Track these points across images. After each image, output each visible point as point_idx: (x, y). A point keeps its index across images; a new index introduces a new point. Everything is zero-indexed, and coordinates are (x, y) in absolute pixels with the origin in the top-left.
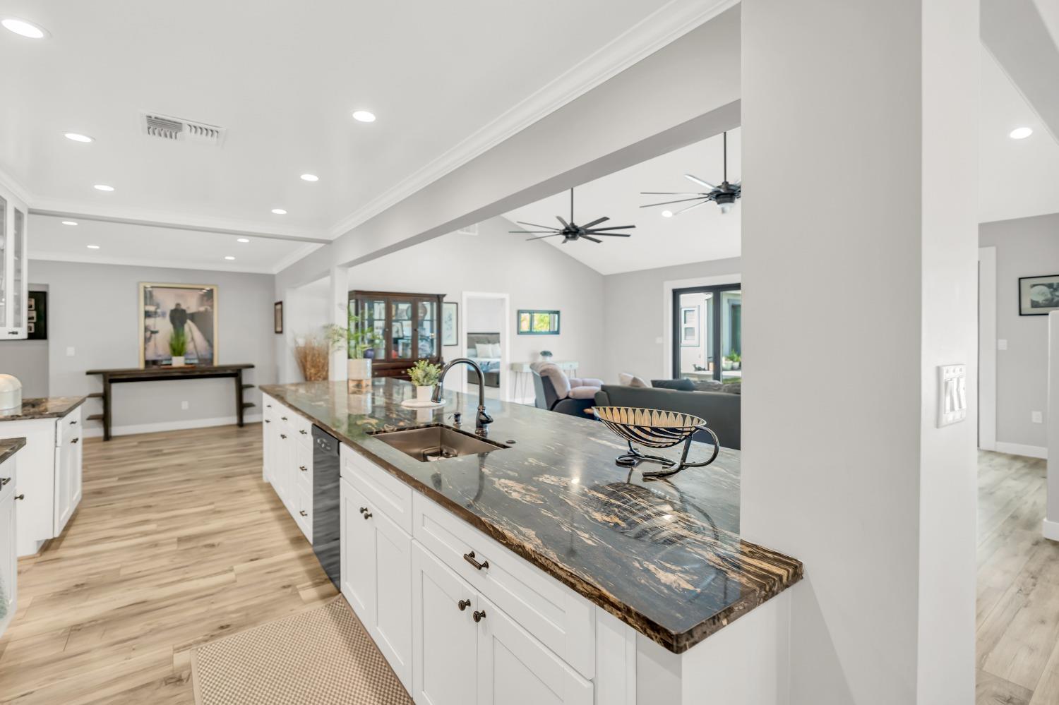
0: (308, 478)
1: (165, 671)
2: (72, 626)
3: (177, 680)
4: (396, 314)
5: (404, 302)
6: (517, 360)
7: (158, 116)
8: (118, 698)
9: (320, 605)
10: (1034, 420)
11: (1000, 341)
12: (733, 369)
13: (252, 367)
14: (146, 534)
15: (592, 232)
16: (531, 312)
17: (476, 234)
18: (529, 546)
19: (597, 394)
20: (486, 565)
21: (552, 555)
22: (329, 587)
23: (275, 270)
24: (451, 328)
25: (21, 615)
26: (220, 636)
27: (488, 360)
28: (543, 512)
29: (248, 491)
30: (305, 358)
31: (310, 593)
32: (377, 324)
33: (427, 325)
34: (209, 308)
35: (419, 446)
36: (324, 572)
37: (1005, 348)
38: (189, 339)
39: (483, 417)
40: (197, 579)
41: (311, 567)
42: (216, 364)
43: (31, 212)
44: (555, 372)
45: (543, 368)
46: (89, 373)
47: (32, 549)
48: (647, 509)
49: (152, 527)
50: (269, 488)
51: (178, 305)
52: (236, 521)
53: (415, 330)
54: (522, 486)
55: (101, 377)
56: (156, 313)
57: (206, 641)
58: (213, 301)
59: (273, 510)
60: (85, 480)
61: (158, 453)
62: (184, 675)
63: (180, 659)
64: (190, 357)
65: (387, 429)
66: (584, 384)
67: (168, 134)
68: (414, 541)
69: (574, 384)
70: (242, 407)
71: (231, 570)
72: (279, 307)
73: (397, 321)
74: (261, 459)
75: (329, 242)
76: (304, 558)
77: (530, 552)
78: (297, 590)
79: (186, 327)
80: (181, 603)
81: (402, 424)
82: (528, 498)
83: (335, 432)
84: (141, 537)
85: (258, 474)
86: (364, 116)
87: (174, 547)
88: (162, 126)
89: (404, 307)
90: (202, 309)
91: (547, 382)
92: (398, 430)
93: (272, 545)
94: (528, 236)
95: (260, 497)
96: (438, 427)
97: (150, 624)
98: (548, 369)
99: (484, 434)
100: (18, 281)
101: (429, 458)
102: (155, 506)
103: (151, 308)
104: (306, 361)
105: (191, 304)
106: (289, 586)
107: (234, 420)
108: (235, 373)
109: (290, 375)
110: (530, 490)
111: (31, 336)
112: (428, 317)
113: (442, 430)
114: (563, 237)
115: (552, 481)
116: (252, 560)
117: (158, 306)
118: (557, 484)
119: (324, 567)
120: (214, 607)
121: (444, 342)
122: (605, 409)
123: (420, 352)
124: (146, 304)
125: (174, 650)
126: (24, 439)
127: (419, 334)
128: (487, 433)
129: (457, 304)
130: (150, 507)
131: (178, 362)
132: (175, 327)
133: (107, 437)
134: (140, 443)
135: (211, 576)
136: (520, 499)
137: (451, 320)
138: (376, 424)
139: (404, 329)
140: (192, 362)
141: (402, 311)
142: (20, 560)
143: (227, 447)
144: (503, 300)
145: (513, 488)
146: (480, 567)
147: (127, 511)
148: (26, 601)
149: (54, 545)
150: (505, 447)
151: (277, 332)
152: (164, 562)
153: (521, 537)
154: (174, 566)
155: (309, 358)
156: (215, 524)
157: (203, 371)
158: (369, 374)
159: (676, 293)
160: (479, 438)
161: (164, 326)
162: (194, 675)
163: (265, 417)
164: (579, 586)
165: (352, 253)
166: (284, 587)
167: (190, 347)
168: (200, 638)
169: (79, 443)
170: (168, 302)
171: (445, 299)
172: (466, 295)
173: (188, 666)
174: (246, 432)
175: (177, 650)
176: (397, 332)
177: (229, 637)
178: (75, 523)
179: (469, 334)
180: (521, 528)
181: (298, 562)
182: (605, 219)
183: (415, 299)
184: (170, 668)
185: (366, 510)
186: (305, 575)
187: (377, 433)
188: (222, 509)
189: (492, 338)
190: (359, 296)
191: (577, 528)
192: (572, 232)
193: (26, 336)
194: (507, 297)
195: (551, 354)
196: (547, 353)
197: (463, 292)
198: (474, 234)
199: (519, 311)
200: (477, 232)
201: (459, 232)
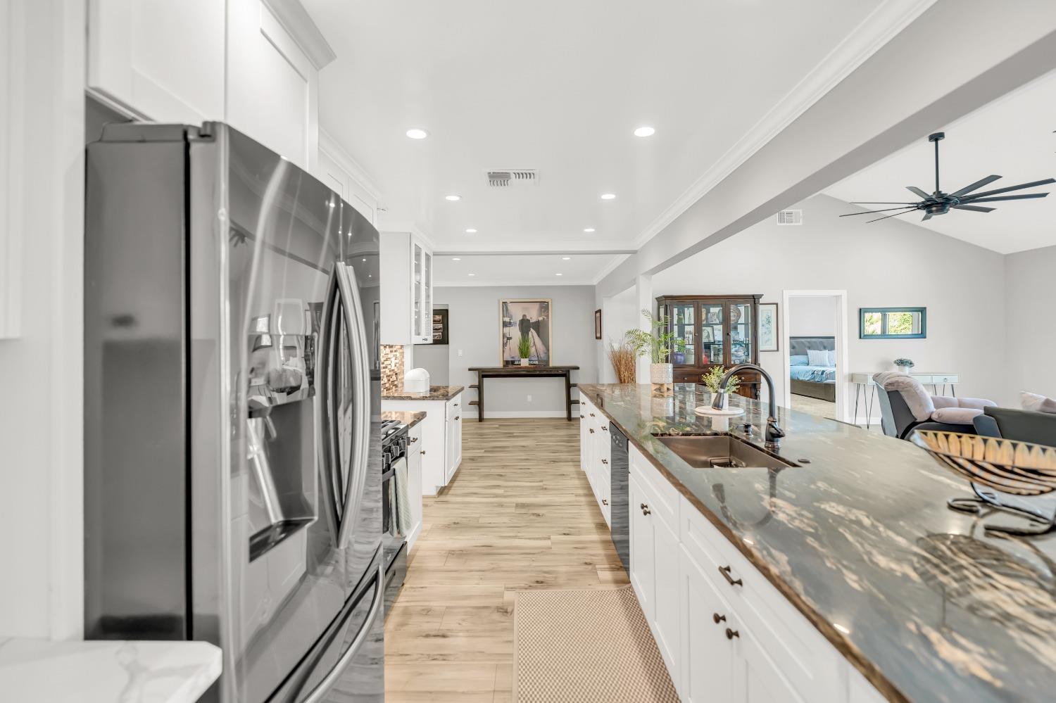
0: (607, 469)
1: (496, 602)
2: (449, 551)
3: (505, 611)
4: (707, 318)
5: (715, 305)
6: (859, 370)
7: (495, 171)
8: (468, 609)
9: (613, 587)
13: (578, 368)
14: (496, 496)
15: (973, 199)
16: (884, 311)
17: (801, 224)
18: (774, 570)
19: (976, 419)
20: (740, 583)
21: (798, 585)
22: (622, 574)
23: (595, 282)
24: (770, 332)
25: (425, 534)
26: (535, 588)
27: (823, 369)
28: (810, 540)
29: (568, 475)
30: (620, 361)
31: (607, 575)
32: (688, 329)
33: (741, 329)
34: (545, 318)
35: (706, 454)
36: (619, 560)
38: (532, 344)
39: (773, 430)
40: (526, 539)
41: (610, 552)
42: (551, 365)
43: (435, 254)
44: (909, 387)
45: (889, 381)
46: (470, 370)
47: (434, 492)
48: (966, 569)
49: (500, 491)
50: (583, 476)
51: (524, 316)
52: (557, 499)
53: (727, 334)
54: (795, 508)
55: (477, 372)
56: (510, 323)
57: (526, 589)
58: (548, 312)
59: (586, 495)
60: (464, 449)
61: (511, 436)
62: (509, 610)
63: (509, 596)
64: (533, 359)
65: (672, 433)
66: (961, 405)
67: (499, 182)
68: (681, 544)
69: (938, 404)
70: (570, 403)
71: (549, 539)
72: (598, 315)
73: (708, 325)
74: (579, 450)
75: (634, 252)
76: (604, 542)
77: (775, 577)
78: (596, 569)
79: (530, 333)
80: (513, 554)
81: (688, 429)
82: (797, 523)
83: (625, 431)
84: (494, 497)
85: (577, 462)
86: (644, 131)
87: (513, 510)
88: (499, 178)
89: (715, 310)
90: (541, 319)
91: (896, 398)
92: (683, 435)
93: (581, 526)
94: (872, 217)
95: (577, 482)
96: (727, 437)
97: (492, 564)
98: (897, 382)
99: (775, 449)
100: (427, 303)
101: (716, 467)
102: (505, 475)
103: (507, 319)
104: (620, 364)
105: (533, 316)
106: (590, 564)
107: (564, 414)
108: (564, 373)
109: (607, 376)
110: (802, 515)
111: (436, 342)
112: (742, 320)
113: (731, 440)
114: (923, 213)
115: (838, 511)
116: (565, 534)
117: (511, 317)
118: (842, 515)
119: (619, 555)
120: (534, 564)
121: (761, 347)
122: (936, 435)
123: (733, 358)
124: (503, 316)
125: (505, 588)
126: (425, 413)
127: (732, 339)
128: (778, 449)
129: (777, 304)
130: (501, 476)
131: (525, 363)
132: (522, 334)
133: (481, 419)
134: (500, 425)
135: (534, 539)
136: (786, 522)
137: (769, 322)
138: (664, 427)
139: (715, 334)
140: (534, 363)
141: (714, 314)
142: (424, 497)
143: (557, 436)
144: (838, 298)
145: (783, 510)
146: (732, 583)
147: (487, 476)
148: (428, 526)
149: (446, 491)
150: (795, 465)
151: (597, 338)
152: (506, 520)
153: (769, 559)
154: (512, 525)
155: (623, 362)
156: (542, 498)
157: (542, 371)
158: (671, 380)
160: (768, 453)
161: (515, 333)
162: (516, 612)
163: (582, 413)
164: (821, 626)
165: (653, 261)
166: (586, 563)
167: (533, 350)
168: (523, 585)
169: (460, 420)
170: (517, 315)
171: (761, 301)
172: (787, 294)
173: (512, 604)
174: (573, 425)
175: (507, 589)
176: (708, 336)
177: (542, 591)
178: (458, 479)
179: (791, 338)
180: (773, 551)
181: (599, 546)
182: (993, 178)
183: (726, 301)
184: (501, 600)
185: (646, 507)
186: (604, 558)
187: (662, 435)
188: (548, 487)
189: (827, 343)
190: (668, 302)
191: (845, 567)
192: (936, 204)
193: (432, 342)
194: (843, 293)
195: (911, 363)
196: (907, 362)
197: (784, 291)
198: (798, 224)
199: (860, 309)
200: (801, 221)
201: (778, 224)
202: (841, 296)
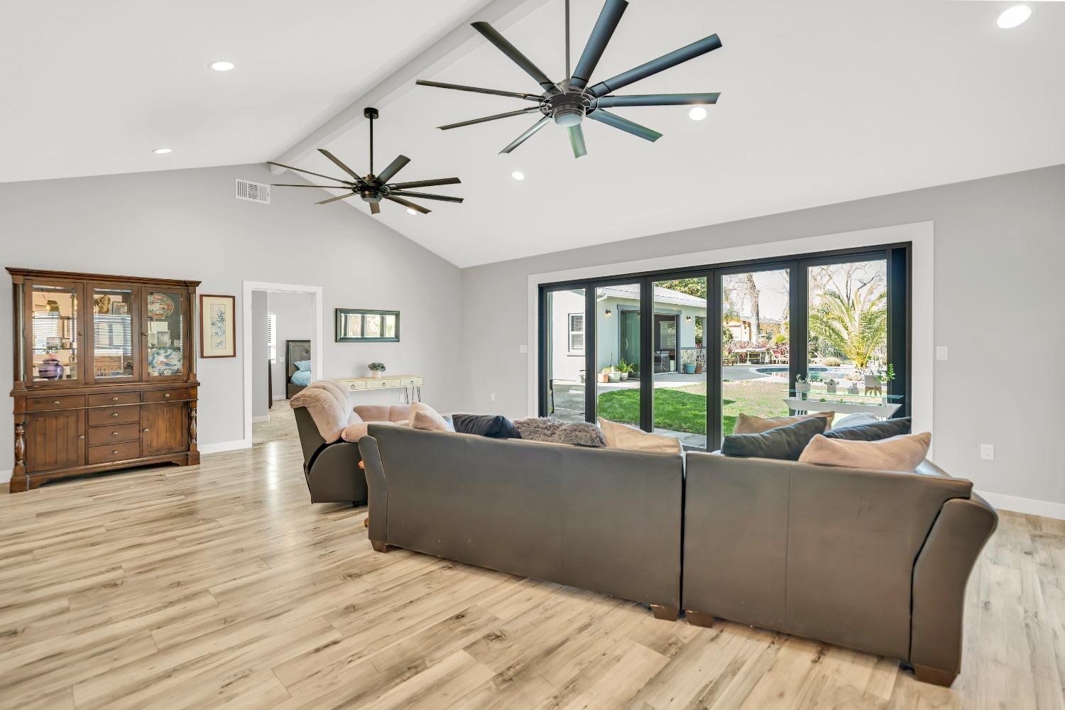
5: (115, 290)
10: (983, 457)
11: (938, 348)
12: (621, 380)
16: (364, 312)
17: (268, 202)
24: (224, 332)
37: (946, 358)
44: (317, 402)
98: (304, 396)
121: (201, 351)
127: (150, 341)
129: (234, 298)
137: (222, 320)
144: (313, 295)
159: (544, 290)
171: (199, 290)
172: (250, 286)
183: (139, 287)
192: (370, 188)
194: (319, 291)
195: (383, 367)
196: (379, 366)
197: (245, 282)
198: (264, 202)
199: (336, 310)
200: (269, 198)
201: (237, 196)
202: (316, 293)
